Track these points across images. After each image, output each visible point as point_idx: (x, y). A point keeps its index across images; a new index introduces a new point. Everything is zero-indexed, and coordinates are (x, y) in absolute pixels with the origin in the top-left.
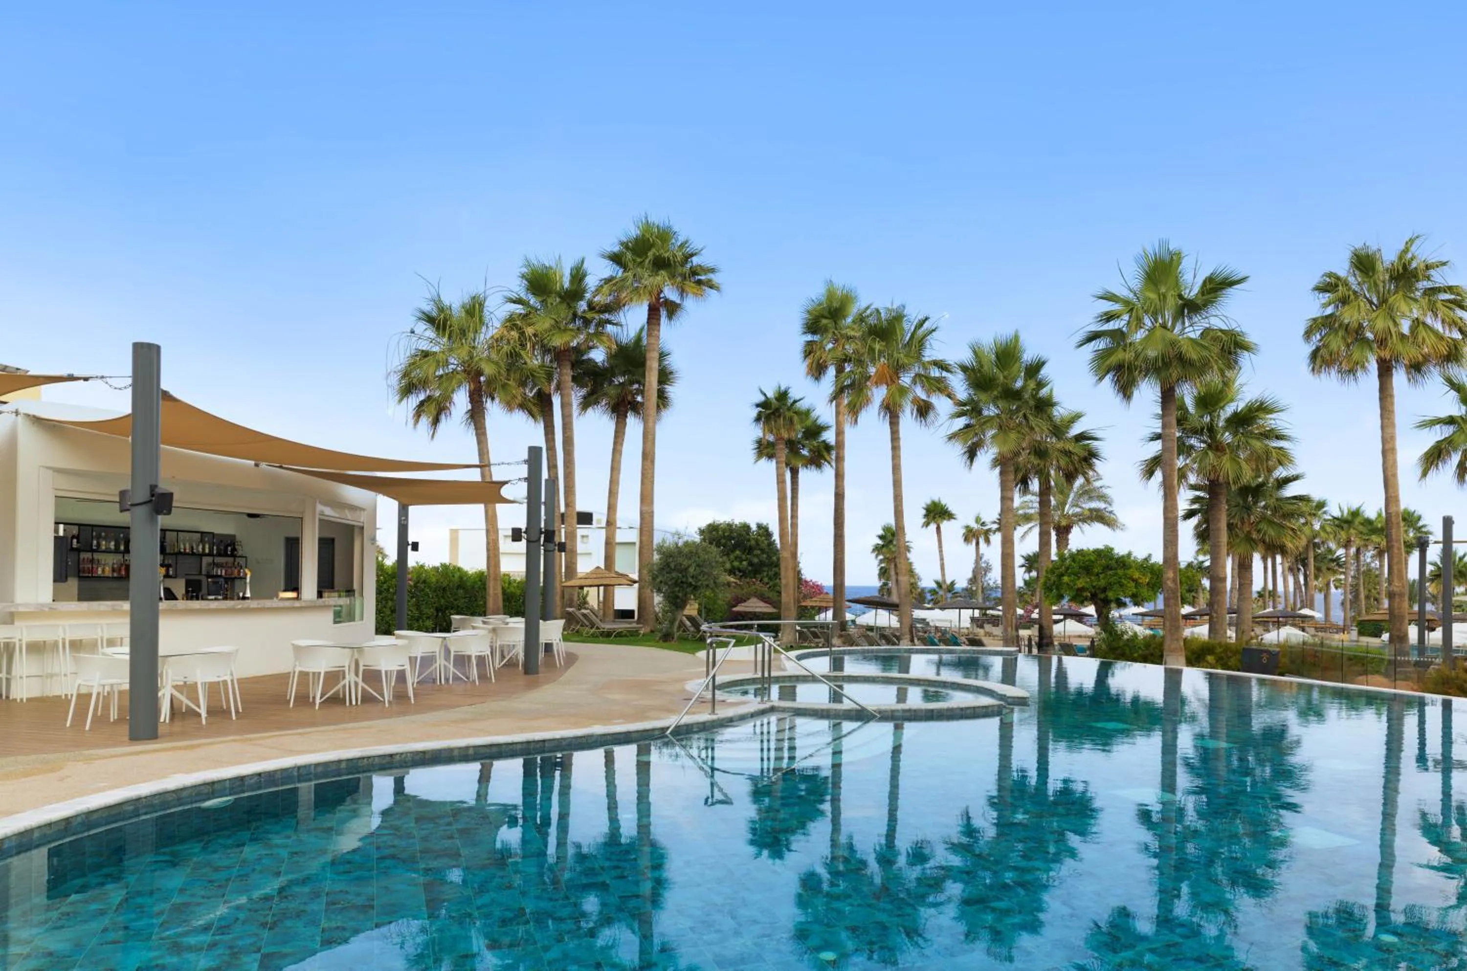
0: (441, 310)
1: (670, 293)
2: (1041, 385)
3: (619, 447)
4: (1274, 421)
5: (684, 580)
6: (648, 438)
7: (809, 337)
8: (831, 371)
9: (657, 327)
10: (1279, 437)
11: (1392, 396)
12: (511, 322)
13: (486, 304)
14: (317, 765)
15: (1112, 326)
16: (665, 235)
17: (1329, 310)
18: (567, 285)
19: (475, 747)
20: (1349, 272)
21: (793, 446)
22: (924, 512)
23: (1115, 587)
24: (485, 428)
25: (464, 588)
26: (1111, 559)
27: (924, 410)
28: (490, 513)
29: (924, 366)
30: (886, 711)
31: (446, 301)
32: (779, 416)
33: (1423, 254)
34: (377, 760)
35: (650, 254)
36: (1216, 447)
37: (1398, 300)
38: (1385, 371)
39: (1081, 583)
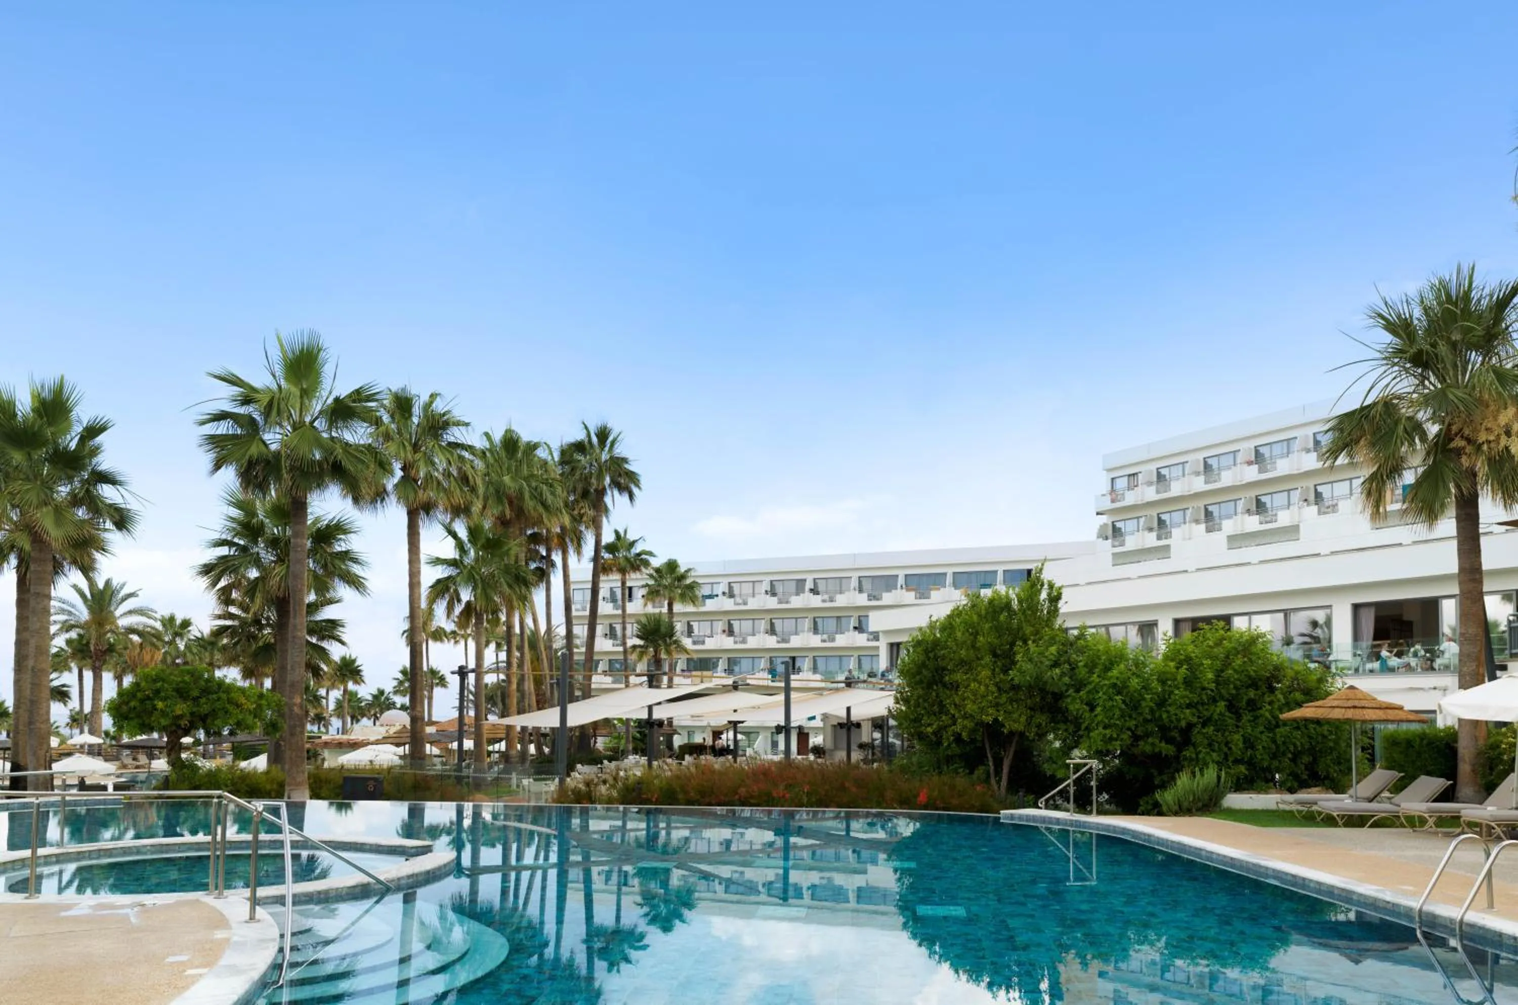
11: (418, 534)
15: (244, 410)
38: (414, 511)
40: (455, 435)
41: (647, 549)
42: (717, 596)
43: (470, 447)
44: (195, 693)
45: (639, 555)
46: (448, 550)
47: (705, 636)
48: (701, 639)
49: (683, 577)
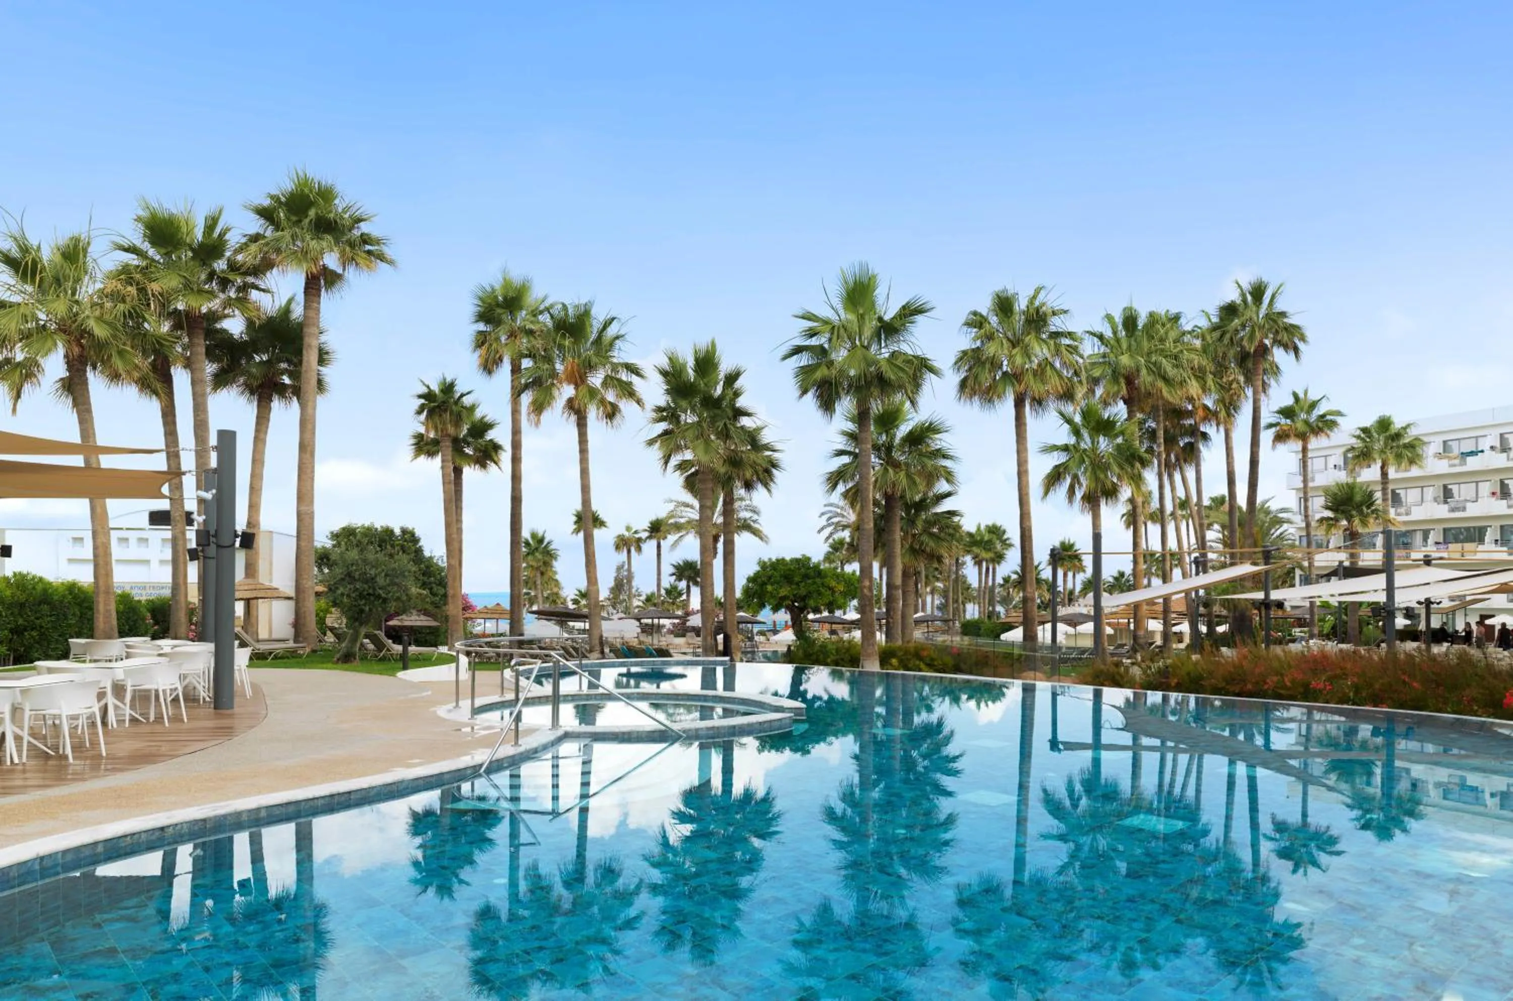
0: (25, 249)
1: (331, 260)
2: (737, 394)
3: (262, 436)
4: (940, 441)
5: (371, 591)
6: (306, 425)
7: (481, 327)
8: (506, 367)
9: (316, 299)
10: (945, 457)
11: (1025, 424)
12: (125, 274)
13: (89, 250)
14: (65, 852)
15: (814, 341)
16: (327, 194)
17: (978, 343)
18: (200, 236)
19: (268, 808)
20: (989, 310)
21: (457, 445)
22: (574, 519)
23: (815, 595)
24: (90, 404)
25: (49, 604)
26: (809, 568)
27: (612, 413)
28: (99, 510)
29: (615, 367)
30: (690, 730)
31: (33, 241)
32: (446, 411)
33: (1050, 300)
34: (143, 836)
35: (312, 213)
36: (890, 462)
37: (1030, 339)
38: (1019, 404)
39: (783, 592)
40: (1056, 324)
41: (1334, 408)
42: (1482, 451)
43: (1070, 333)
44: (797, 579)
45: (1323, 416)
46: (1064, 436)
47: (1466, 501)
48: (1460, 505)
49: (1397, 436)
